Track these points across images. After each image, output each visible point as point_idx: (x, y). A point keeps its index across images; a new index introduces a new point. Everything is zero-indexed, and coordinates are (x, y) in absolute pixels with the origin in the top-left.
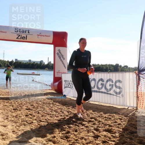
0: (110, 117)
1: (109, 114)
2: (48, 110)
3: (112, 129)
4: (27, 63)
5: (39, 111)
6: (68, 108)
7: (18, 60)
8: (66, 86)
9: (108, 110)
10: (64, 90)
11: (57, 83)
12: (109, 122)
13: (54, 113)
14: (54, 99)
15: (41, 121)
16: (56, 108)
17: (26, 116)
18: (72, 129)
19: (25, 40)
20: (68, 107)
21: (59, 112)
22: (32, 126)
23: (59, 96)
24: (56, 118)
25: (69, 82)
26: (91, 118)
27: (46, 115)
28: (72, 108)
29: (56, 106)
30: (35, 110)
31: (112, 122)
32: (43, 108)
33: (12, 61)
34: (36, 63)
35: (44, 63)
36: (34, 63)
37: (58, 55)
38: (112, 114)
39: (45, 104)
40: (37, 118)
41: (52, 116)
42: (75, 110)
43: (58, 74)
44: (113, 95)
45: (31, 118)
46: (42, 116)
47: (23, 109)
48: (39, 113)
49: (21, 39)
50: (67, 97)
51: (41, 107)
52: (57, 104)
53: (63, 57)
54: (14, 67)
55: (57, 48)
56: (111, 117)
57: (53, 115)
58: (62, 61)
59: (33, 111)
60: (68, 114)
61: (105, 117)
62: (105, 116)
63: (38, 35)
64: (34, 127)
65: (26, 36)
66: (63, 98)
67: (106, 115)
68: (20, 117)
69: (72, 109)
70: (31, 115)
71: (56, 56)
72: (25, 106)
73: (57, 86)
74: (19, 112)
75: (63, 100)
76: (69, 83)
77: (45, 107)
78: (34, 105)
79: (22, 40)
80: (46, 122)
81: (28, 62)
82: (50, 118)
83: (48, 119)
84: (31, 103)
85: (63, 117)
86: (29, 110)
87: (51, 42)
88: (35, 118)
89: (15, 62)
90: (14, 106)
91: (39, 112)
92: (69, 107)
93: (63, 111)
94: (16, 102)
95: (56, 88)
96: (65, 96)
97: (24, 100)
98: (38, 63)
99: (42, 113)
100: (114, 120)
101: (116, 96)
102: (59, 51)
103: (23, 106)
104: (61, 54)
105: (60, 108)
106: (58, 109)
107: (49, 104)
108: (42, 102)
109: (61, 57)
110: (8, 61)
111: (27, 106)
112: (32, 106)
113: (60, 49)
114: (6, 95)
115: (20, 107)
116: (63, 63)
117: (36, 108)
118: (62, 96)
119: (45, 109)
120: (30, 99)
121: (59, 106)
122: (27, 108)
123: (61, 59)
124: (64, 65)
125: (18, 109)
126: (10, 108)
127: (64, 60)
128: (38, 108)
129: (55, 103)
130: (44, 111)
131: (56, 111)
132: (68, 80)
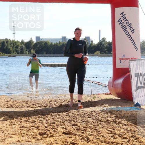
2: (107, 134)
4: (59, 42)
7: (41, 38)
8: (139, 85)
10: (135, 93)
11: (120, 81)
13: (120, 140)
14: (117, 111)
16: (122, 131)
21: (129, 138)
23: (126, 107)
25: (144, 78)
30: (81, 134)
32: (96, 130)
35: (92, 41)
37: (120, 24)
47: (57, 132)
50: (142, 107)
51: (92, 129)
52: (123, 122)
53: (130, 28)
55: (118, 10)
58: (128, 35)
71: (118, 26)
72: (61, 126)
73: (120, 86)
75: (134, 113)
77: (100, 127)
78: (79, 124)
81: (61, 41)
84: (72, 122)
89: (35, 42)
90: (40, 128)
91: (88, 139)
94: (44, 119)
95: (120, 90)
96: (138, 105)
97: (57, 116)
99: (95, 141)
102: (122, 15)
103: (58, 127)
104: (127, 22)
105: (131, 130)
106: (126, 131)
107: (107, 122)
108: (93, 120)
109: (127, 28)
110: (23, 42)
111: (65, 127)
112: (74, 127)
113: (123, 12)
114: (24, 106)
115: (51, 130)
116: (133, 40)
117: (82, 130)
118: (131, 107)
119: (99, 131)
120: (70, 113)
121: (128, 125)
122: (66, 130)
123: (126, 31)
124: (134, 43)
125: (49, 134)
126: (33, 132)
127: (133, 33)
128: (87, 131)
129: (120, 120)
130: (98, 137)
131: (122, 136)
132: (143, 74)
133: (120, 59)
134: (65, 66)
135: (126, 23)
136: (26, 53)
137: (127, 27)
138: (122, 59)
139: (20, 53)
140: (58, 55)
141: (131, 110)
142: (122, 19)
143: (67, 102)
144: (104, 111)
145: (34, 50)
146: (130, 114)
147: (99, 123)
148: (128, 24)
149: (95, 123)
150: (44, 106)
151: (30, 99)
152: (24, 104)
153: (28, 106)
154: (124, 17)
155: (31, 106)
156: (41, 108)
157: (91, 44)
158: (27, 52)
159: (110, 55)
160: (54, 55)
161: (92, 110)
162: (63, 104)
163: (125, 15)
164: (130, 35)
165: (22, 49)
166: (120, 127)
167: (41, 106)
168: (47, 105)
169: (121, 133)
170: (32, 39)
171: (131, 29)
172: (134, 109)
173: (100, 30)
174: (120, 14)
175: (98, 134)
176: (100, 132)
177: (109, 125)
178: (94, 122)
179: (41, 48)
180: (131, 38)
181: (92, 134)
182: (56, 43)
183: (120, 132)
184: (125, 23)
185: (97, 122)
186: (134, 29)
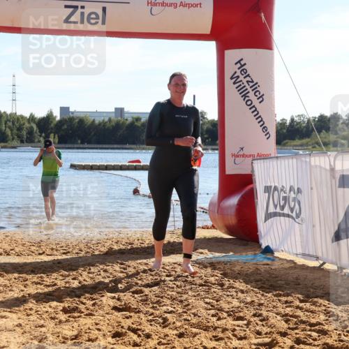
2: (203, 311)
4: (110, 120)
5: (168, 316)
6: (286, 302)
7: (71, 110)
8: (272, 209)
10: (262, 226)
11: (234, 201)
13: (230, 323)
14: (225, 263)
16: (236, 303)
17: (116, 335)
20: (284, 299)
21: (247, 317)
23: (244, 254)
24: (236, 343)
25: (283, 194)
27: (194, 330)
28: (301, 301)
29: (232, 292)
30: (151, 310)
32: (181, 301)
33: (49, 118)
36: (138, 119)
37: (234, 83)
40: (159, 343)
41: (221, 335)
42: (313, 308)
45: (136, 345)
46: (181, 336)
47: (101, 307)
48: (165, 323)
50: (276, 254)
51: (173, 299)
52: (237, 285)
53: (256, 91)
54: (57, 141)
55: (232, 55)
57: (224, 330)
58: (251, 106)
59: (142, 315)
60: (286, 326)
63: (152, 4)
65: (104, 9)
66: (261, 259)
69: (301, 305)
70: (135, 331)
71: (230, 89)
72: (109, 295)
73: (233, 211)
74: (86, 322)
76: (285, 199)
77: (190, 297)
81: (113, 117)
85: (267, 340)
86: (128, 314)
87: (207, 29)
89: (58, 118)
91: (165, 320)
92: (290, 299)
93: (265, 313)
94: (74, 279)
95: (232, 220)
96: (268, 250)
97: (102, 273)
99: (178, 324)
102: (239, 65)
103: (103, 296)
104: (248, 79)
105: (253, 301)
106: (242, 304)
107: (205, 285)
109: (248, 92)
110: (32, 118)
111: (117, 296)
112: (136, 296)
113: (242, 59)
114: (33, 252)
115: (88, 302)
116: (260, 117)
117: (153, 303)
118: (255, 254)
119: (188, 305)
120: (129, 266)
121: (247, 292)
122: (119, 303)
123: (247, 99)
124: (262, 123)
125: (83, 310)
126: (50, 307)
127: (260, 102)
128: (163, 304)
129: (232, 281)
130: (185, 316)
131: (235, 315)
132: (280, 187)
133: (233, 155)
134: (121, 168)
135: (248, 82)
136: (39, 141)
137: (250, 90)
138: (238, 156)
139: (27, 142)
140: (107, 146)
141: (255, 262)
142: (238, 73)
143: (123, 243)
144: (199, 264)
145: (56, 136)
146: (252, 269)
147: (188, 287)
148: (251, 84)
149: (181, 287)
150: (74, 252)
151: (46, 237)
152: (33, 248)
153: (41, 252)
154: (243, 70)
155: (48, 252)
156: (68, 256)
158: (42, 139)
159: (214, 147)
160: (98, 146)
161: (175, 261)
162: (116, 247)
163: (245, 64)
164: (254, 106)
165: (30, 132)
166: (232, 296)
167: (69, 252)
168: (81, 251)
169: (232, 308)
170: (51, 112)
171: (257, 94)
172: (261, 260)
173: (194, 96)
174: (236, 64)
175: (185, 310)
176: (190, 307)
177: (208, 292)
178: (177, 286)
179: (70, 132)
180: (256, 113)
181: (173, 309)
182: (103, 121)
183: (231, 305)
184: (244, 81)
185: (185, 286)
186: (263, 95)
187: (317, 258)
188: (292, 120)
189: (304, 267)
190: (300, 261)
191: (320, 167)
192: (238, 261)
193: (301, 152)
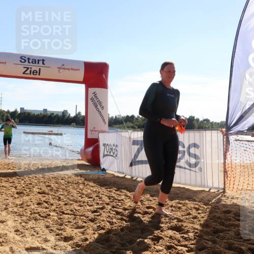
0: (180, 205)
1: (177, 201)
2: (75, 194)
3: (182, 225)
5: (61, 196)
6: (110, 191)
7: (25, 109)
8: (106, 153)
9: (177, 194)
10: (102, 160)
11: (90, 149)
12: (178, 214)
13: (86, 199)
14: (86, 175)
15: (63, 213)
16: (89, 191)
17: (39, 204)
18: (115, 227)
19: (37, 76)
20: (109, 190)
21: (94, 197)
22: (47, 222)
23: (94, 171)
24: (88, 208)
25: (110, 147)
26: (148, 208)
27: (71, 202)
28: (116, 191)
29: (88, 187)
30: (54, 194)
31: (183, 213)
32: (67, 190)
33: (15, 112)
34: (55, 114)
35: (70, 114)
36: (53, 114)
37: (92, 101)
38: (183, 200)
39: (70, 184)
40: (57, 208)
41: (82, 204)
42: (120, 193)
43: (93, 132)
44: (185, 168)
45: (46, 208)
46: (66, 204)
47: (33, 192)
48: (59, 199)
49: (30, 74)
50: (107, 171)
51: (63, 189)
52: (90, 184)
53: (101, 105)
54: (18, 121)
55: (91, 90)
56: (182, 205)
57: (84, 202)
58: (99, 111)
59: (50, 196)
60: (109, 201)
61: (172, 206)
62: (171, 204)
63: (59, 68)
64: (51, 223)
65: (40, 69)
66: (101, 173)
67: (173, 202)
68: (27, 206)
69: (116, 192)
70: (46, 202)
71: (90, 103)
72: (37, 187)
73: (90, 153)
74: (26, 198)
75: (100, 177)
76: (111, 149)
77: (70, 189)
78: (52, 185)
79: (32, 76)
80: (71, 214)
81: (42, 113)
82: (79, 208)
83: (75, 209)
84: (47, 183)
85: (101, 206)
86: (44, 195)
87: (82, 79)
88: (53, 208)
89: (19, 112)
90: (18, 188)
91: (60, 198)
92: (111, 190)
93: (101, 196)
94: (22, 180)
95: (90, 157)
96: (104, 170)
97: (34, 178)
98: (59, 115)
99: (65, 200)
100: (186, 210)
101: (190, 170)
103: (34, 187)
104: (98, 100)
105: (96, 191)
106: (92, 192)
107: (77, 184)
108: (65, 181)
110: (8, 112)
111: (40, 188)
112: (48, 188)
113: (95, 92)
114: (5, 168)
115: (27, 190)
116: (102, 115)
117: (55, 191)
118: (99, 171)
119: (70, 192)
121: (94, 187)
122: (41, 191)
123: (97, 108)
124: (103, 118)
125: (25, 193)
126: (11, 191)
127: (102, 110)
128: (59, 191)
129: (88, 182)
130: (68, 197)
131: (88, 196)
132: (109, 144)
133: (91, 130)
134: (45, 134)
137: (98, 104)
141: (98, 174)
142: (94, 98)
144: (75, 175)
145: (18, 119)
146: (97, 177)
148: (99, 102)
152: (5, 166)
153: (9, 168)
154: (96, 96)
155: (12, 168)
157: (69, 116)
163: (96, 94)
170: (16, 110)
174: (93, 94)
175: (68, 194)
179: (24, 118)
180: (100, 114)
181: (63, 194)
182: (38, 114)
184: (96, 100)
186: (103, 107)
187: (123, 173)
188: (116, 117)
189: (118, 177)
190: (117, 174)
191: (125, 137)
192: (91, 174)
193: (119, 130)
